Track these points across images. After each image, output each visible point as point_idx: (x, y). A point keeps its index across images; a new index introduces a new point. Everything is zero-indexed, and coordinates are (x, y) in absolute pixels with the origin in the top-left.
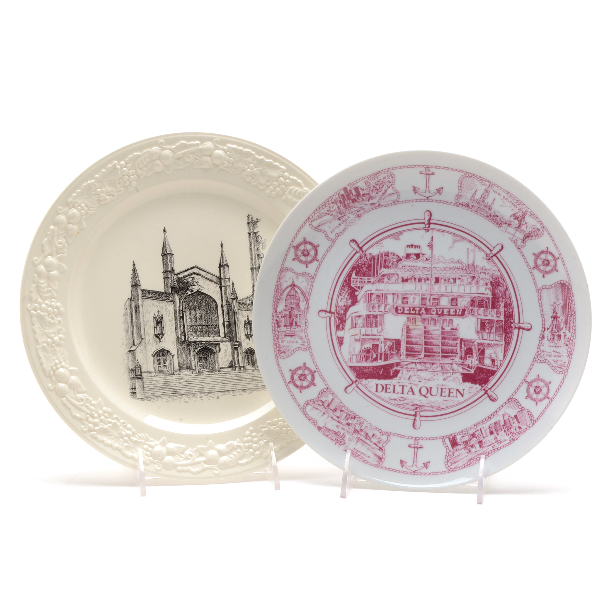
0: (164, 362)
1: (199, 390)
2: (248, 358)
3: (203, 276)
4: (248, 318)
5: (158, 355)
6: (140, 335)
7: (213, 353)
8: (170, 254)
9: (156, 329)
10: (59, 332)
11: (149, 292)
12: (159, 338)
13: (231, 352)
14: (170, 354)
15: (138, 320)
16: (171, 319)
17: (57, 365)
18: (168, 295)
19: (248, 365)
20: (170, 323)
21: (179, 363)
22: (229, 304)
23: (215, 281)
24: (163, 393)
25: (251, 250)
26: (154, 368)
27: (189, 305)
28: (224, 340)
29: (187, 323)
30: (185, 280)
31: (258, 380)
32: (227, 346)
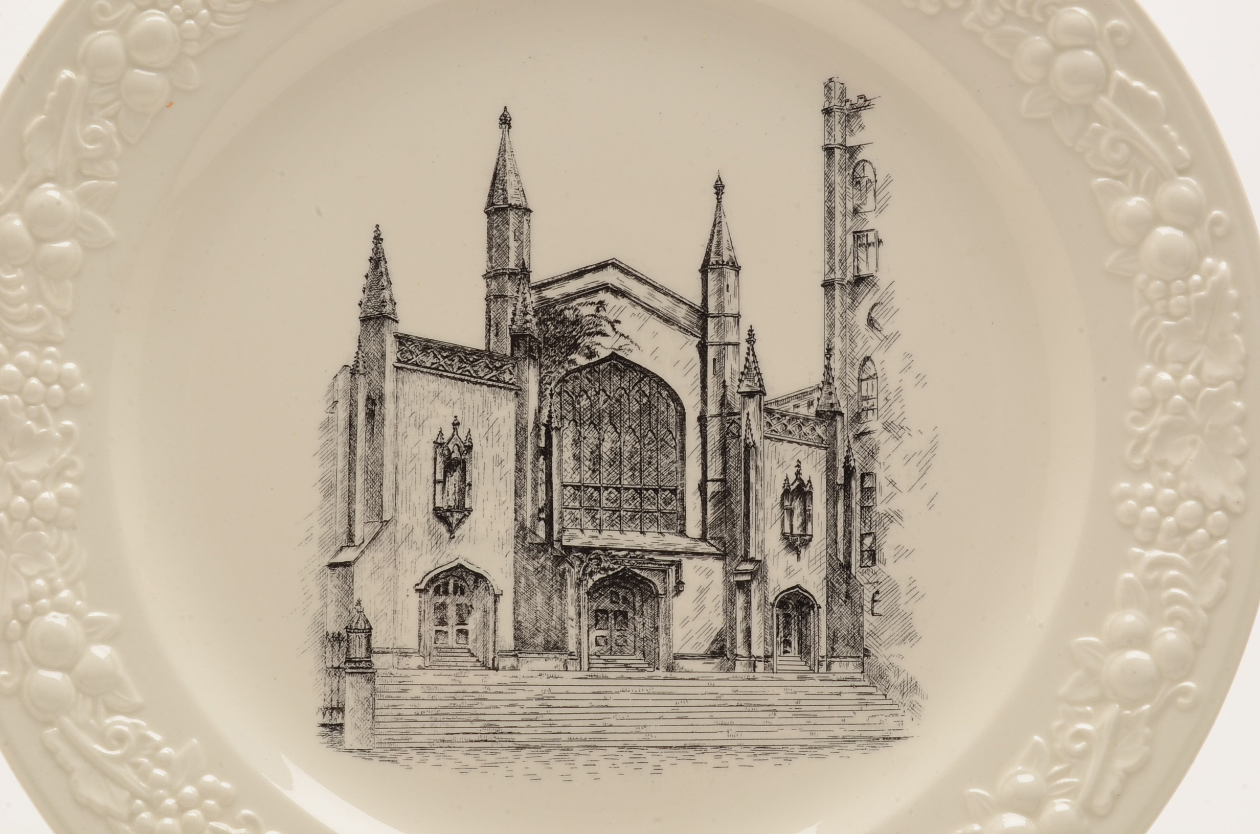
0: (460, 616)
1: (584, 736)
2: (787, 624)
3: (636, 302)
4: (798, 473)
5: (439, 587)
6: (378, 507)
7: (651, 595)
8: (518, 207)
9: (439, 487)
10: (59, 474)
11: (427, 346)
12: (449, 525)
13: (720, 599)
14: (487, 589)
15: (374, 450)
16: (503, 456)
17: (41, 598)
18: (498, 364)
19: (785, 652)
20: (497, 469)
21: (518, 626)
22: (728, 414)
23: (683, 321)
24: (447, 738)
25: (830, 213)
26: (420, 636)
27: (574, 408)
28: (699, 550)
29: (560, 474)
30: (567, 312)
31: (819, 714)
32: (708, 575)
